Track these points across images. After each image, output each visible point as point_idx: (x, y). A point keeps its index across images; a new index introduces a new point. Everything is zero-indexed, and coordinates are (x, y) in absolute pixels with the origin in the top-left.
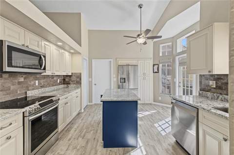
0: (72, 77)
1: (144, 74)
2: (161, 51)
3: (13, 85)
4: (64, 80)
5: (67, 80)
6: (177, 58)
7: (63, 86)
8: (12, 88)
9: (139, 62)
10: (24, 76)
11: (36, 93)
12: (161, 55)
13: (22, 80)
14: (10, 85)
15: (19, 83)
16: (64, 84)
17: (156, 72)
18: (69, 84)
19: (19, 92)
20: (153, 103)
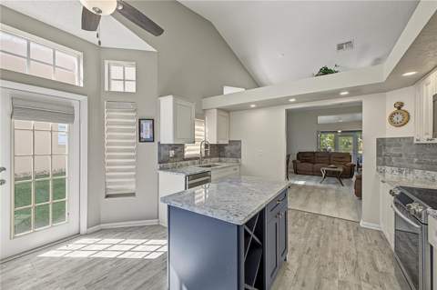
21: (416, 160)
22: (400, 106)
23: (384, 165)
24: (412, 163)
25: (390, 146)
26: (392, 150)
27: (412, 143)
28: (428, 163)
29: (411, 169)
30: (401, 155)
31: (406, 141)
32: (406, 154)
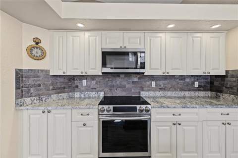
0: (226, 79)
3: (128, 84)
4: (212, 83)
5: (216, 84)
7: (208, 93)
8: (127, 86)
10: (138, 76)
11: (151, 95)
13: (136, 79)
14: (125, 83)
15: (133, 83)
16: (211, 90)
18: (221, 92)
19: (133, 91)
21: (51, 87)
22: (37, 42)
23: (22, 97)
24: (48, 90)
25: (28, 77)
26: (31, 81)
27: (48, 75)
28: (59, 88)
29: (50, 95)
30: (39, 85)
31: (44, 73)
32: (44, 84)
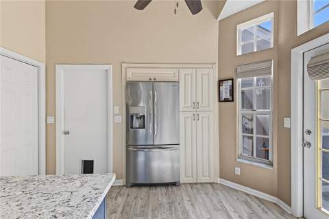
1: (196, 105)
2: (240, 44)
6: (297, 53)
9: (183, 72)
12: (239, 53)
17: (226, 100)
20: (219, 180)
